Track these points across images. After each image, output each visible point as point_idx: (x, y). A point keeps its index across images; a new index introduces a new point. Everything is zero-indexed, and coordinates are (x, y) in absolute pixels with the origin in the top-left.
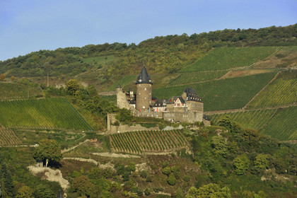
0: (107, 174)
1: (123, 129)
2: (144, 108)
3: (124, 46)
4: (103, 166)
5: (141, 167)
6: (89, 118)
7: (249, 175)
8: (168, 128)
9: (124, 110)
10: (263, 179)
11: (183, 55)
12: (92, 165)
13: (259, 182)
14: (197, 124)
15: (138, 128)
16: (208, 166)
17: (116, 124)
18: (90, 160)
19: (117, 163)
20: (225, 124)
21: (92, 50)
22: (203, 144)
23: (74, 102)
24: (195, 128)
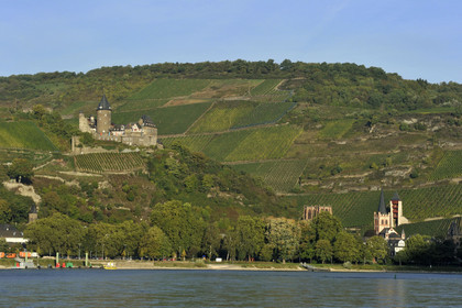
0: (72, 190)
1: (86, 150)
2: (104, 132)
3: (73, 74)
4: (69, 184)
5: (103, 185)
6: (55, 140)
7: (197, 192)
8: (126, 151)
9: (87, 133)
10: (209, 196)
11: (128, 85)
12: (59, 182)
13: (206, 199)
14: (151, 147)
15: (99, 150)
16: (162, 184)
17: (80, 146)
18: (57, 178)
19: (81, 180)
20: (176, 147)
21: (44, 77)
22: (157, 165)
23: (41, 125)
24: (151, 151)
